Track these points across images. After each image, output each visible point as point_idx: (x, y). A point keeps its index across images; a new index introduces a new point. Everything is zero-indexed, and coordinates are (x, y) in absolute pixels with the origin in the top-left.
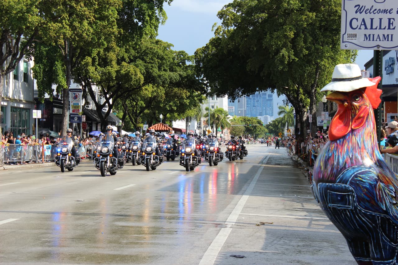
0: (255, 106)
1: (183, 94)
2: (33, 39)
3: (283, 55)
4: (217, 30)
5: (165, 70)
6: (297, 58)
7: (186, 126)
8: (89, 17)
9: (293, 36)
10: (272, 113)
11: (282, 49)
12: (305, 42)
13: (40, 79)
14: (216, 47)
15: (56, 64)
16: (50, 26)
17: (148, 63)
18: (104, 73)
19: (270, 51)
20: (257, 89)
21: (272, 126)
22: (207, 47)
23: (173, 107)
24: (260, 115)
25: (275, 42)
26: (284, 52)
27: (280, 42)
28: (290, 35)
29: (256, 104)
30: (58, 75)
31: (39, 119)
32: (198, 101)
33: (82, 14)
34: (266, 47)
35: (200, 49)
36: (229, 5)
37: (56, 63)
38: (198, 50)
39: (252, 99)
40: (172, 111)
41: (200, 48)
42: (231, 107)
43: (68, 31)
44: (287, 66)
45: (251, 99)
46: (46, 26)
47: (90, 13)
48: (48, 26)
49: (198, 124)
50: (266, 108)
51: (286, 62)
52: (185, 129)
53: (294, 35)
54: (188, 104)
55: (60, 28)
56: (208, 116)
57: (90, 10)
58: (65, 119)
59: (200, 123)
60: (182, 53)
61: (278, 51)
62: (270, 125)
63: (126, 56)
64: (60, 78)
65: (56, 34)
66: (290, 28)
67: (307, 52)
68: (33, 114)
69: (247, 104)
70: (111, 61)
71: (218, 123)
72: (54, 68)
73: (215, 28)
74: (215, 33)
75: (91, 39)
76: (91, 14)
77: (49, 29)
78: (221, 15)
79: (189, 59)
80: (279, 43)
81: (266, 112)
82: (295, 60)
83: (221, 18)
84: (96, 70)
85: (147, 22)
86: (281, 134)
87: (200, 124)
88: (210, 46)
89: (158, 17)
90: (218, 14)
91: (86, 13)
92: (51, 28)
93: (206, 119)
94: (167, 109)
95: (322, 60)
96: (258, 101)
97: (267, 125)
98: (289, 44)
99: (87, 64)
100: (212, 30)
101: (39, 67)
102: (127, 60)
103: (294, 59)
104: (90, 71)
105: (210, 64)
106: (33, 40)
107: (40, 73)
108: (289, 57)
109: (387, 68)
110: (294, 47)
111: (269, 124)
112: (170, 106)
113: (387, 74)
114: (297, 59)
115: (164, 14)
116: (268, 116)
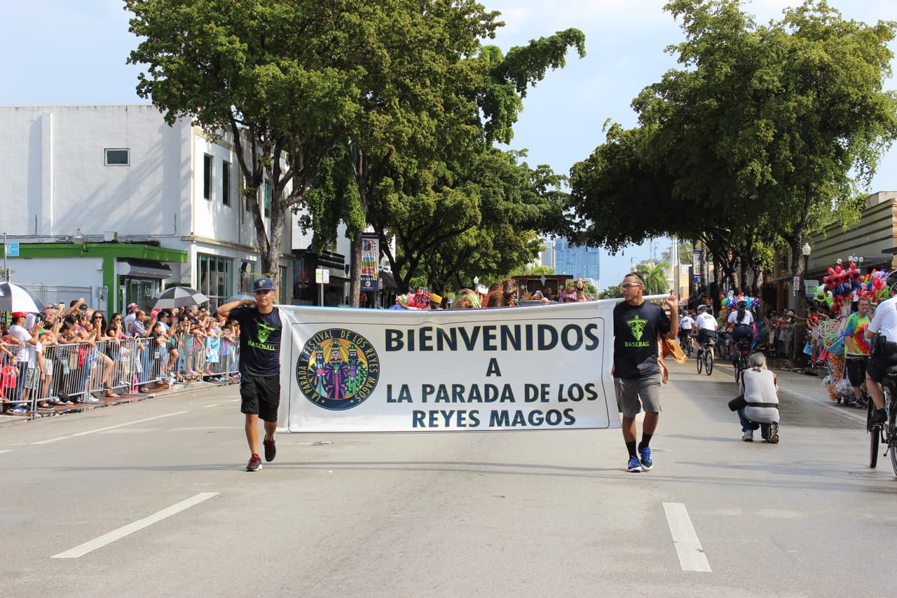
1: (521, 241)
2: (333, 144)
3: (752, 170)
4: (612, 129)
5: (515, 201)
6: (777, 180)
8: (434, 104)
9: (772, 139)
10: (598, 274)
11: (750, 161)
12: (792, 149)
13: (318, 215)
14: (610, 160)
15: (348, 189)
16: (373, 121)
17: (488, 187)
18: (415, 206)
19: (729, 162)
22: (592, 159)
23: (491, 264)
25: (739, 149)
26: (756, 166)
27: (748, 148)
28: (767, 137)
29: (572, 260)
30: (352, 209)
31: (325, 285)
32: (531, 254)
33: (422, 99)
34: (722, 157)
35: (581, 163)
36: (654, 86)
37: (349, 186)
38: (576, 165)
41: (579, 161)
43: (406, 128)
44: (756, 192)
46: (366, 120)
47: (435, 97)
48: (370, 119)
50: (588, 267)
51: (757, 185)
53: (773, 136)
54: (516, 259)
55: (391, 123)
57: (435, 92)
58: (355, 284)
60: (544, 168)
61: (743, 164)
63: (449, 174)
64: (354, 213)
65: (384, 134)
66: (766, 125)
67: (794, 168)
68: (317, 275)
69: (557, 260)
70: (425, 185)
72: (345, 196)
74: (607, 135)
75: (429, 145)
76: (438, 99)
77: (373, 125)
78: (639, 104)
80: (747, 150)
81: (587, 272)
82: (772, 182)
83: (637, 110)
84: (399, 199)
85: (502, 118)
88: (599, 159)
90: (633, 103)
91: (429, 97)
92: (375, 123)
94: (481, 267)
95: (821, 184)
98: (764, 153)
99: (385, 191)
100: (604, 129)
101: (320, 193)
102: (451, 181)
103: (769, 182)
104: (391, 203)
105: (598, 188)
106: (334, 146)
107: (320, 204)
108: (763, 175)
110: (772, 159)
114: (775, 182)
116: (591, 279)
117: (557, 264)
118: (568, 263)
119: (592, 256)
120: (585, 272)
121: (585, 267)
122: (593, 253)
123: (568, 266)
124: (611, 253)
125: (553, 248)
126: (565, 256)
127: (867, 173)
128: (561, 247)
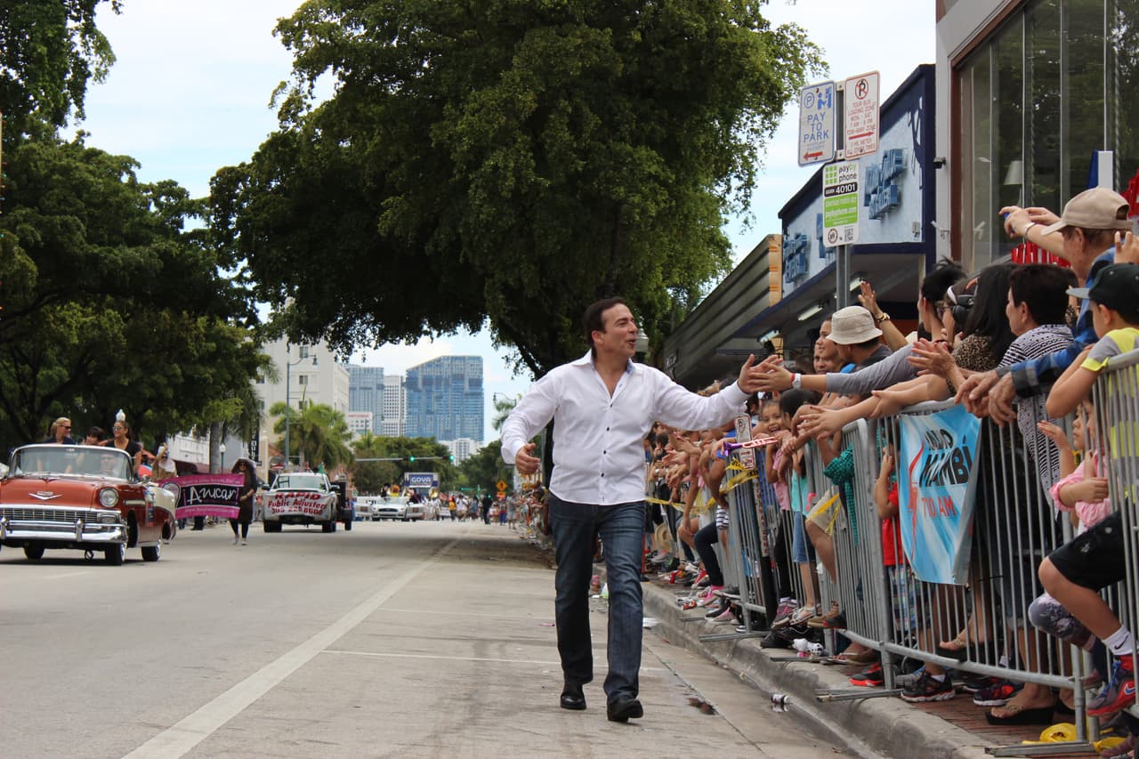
0: (432, 413)
7: (211, 454)
10: (481, 431)
12: (576, 130)
19: (453, 155)
20: (425, 328)
21: (478, 466)
23: (162, 389)
24: (447, 438)
29: (435, 407)
34: (440, 145)
39: (424, 391)
40: (159, 402)
41: (230, 165)
42: (363, 413)
45: (419, 391)
49: (250, 451)
50: (462, 418)
52: (208, 463)
53: (536, 102)
54: (211, 380)
56: (284, 429)
59: (257, 447)
60: (168, 188)
61: (479, 156)
62: (474, 461)
69: (410, 406)
71: (315, 450)
73: (282, 99)
74: (280, 114)
79: (194, 208)
81: (462, 427)
83: (287, 42)
86: (505, 486)
87: (257, 452)
89: (82, 56)
93: (275, 438)
96: (441, 397)
97: (463, 462)
100: (272, 104)
105: (264, 216)
109: (873, 197)
111: (469, 457)
112: (154, 385)
113: (875, 218)
115: (103, 46)
116: (468, 439)
117: (409, 413)
118: (429, 412)
119: (471, 401)
120: (458, 427)
121: (458, 418)
122: (472, 394)
123: (429, 416)
124: (340, 358)
125: (403, 385)
126: (424, 398)
127: (739, 189)
128: (416, 383)
